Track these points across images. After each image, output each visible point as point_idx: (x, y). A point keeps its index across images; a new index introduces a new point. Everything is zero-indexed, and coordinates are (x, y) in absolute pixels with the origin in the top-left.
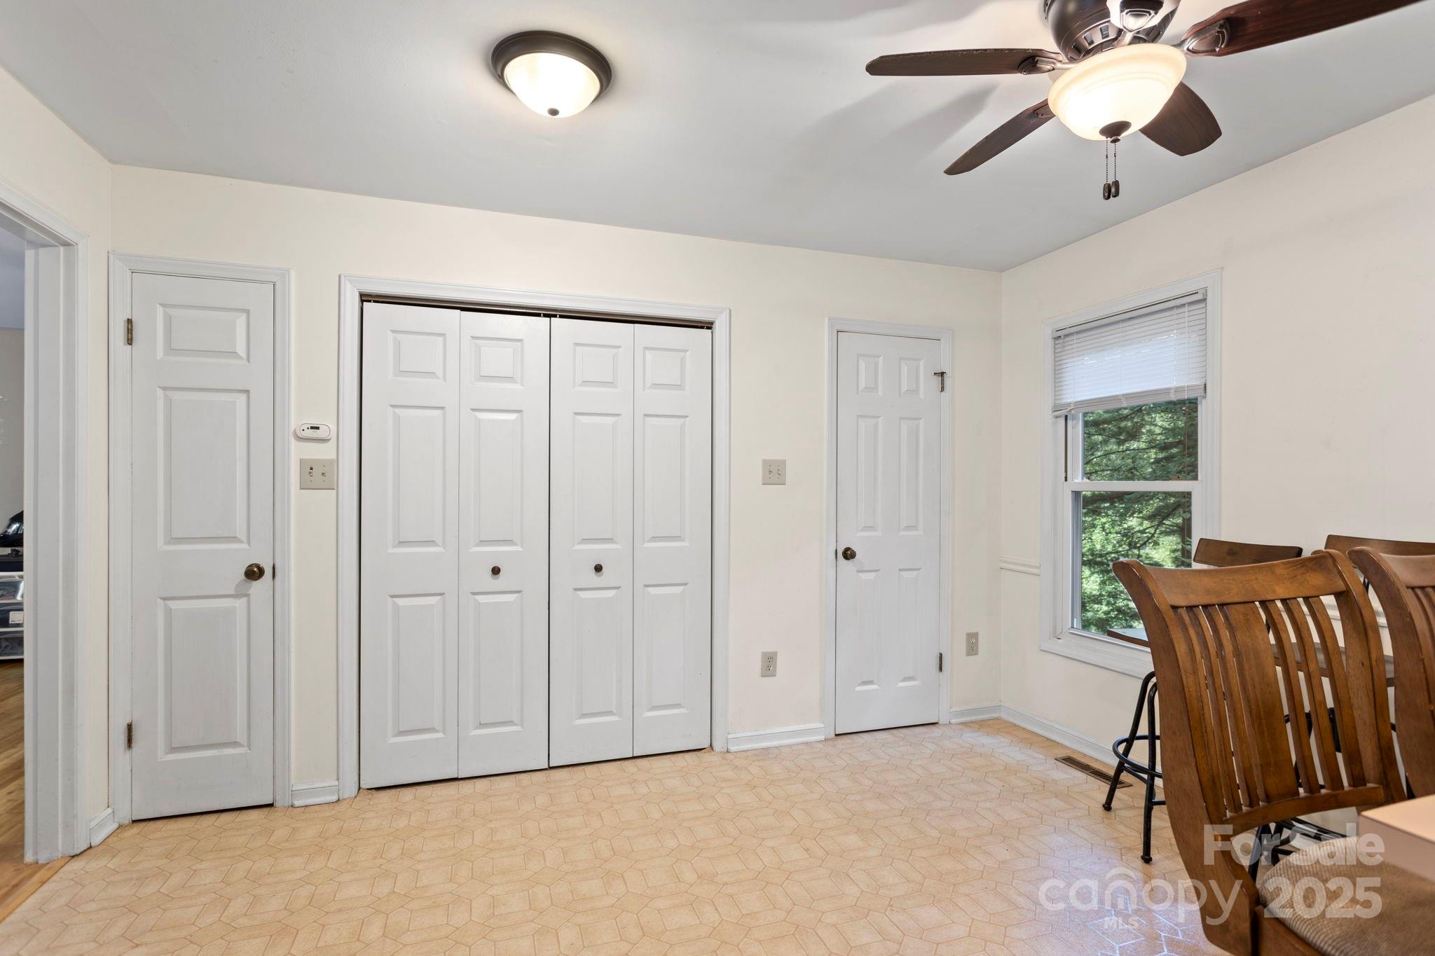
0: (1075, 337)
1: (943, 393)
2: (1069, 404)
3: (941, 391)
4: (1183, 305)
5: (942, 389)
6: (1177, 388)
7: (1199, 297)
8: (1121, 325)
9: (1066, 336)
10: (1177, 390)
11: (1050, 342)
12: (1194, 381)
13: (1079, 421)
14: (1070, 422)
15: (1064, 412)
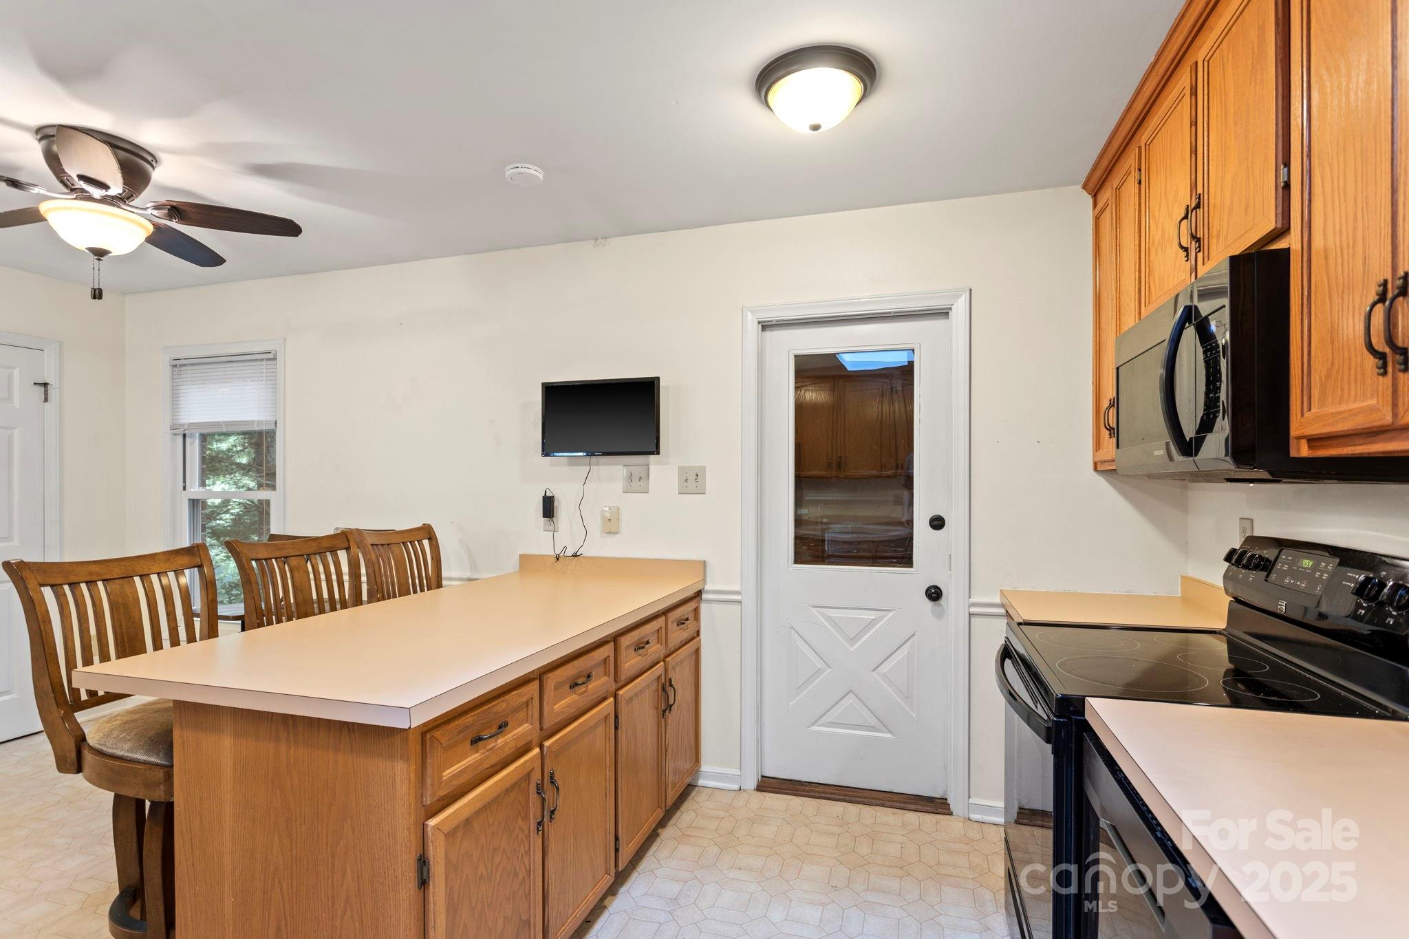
0: (189, 368)
1: (46, 404)
2: (183, 425)
3: (45, 401)
4: (262, 360)
5: (46, 400)
6: (259, 421)
7: (271, 356)
8: (222, 365)
9: (181, 366)
10: (259, 423)
11: (168, 369)
12: (270, 418)
13: (196, 438)
14: (188, 440)
15: (181, 431)
